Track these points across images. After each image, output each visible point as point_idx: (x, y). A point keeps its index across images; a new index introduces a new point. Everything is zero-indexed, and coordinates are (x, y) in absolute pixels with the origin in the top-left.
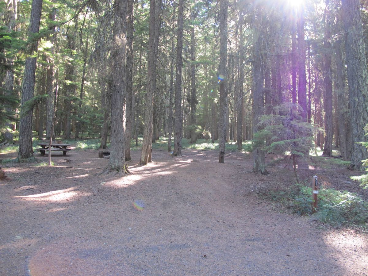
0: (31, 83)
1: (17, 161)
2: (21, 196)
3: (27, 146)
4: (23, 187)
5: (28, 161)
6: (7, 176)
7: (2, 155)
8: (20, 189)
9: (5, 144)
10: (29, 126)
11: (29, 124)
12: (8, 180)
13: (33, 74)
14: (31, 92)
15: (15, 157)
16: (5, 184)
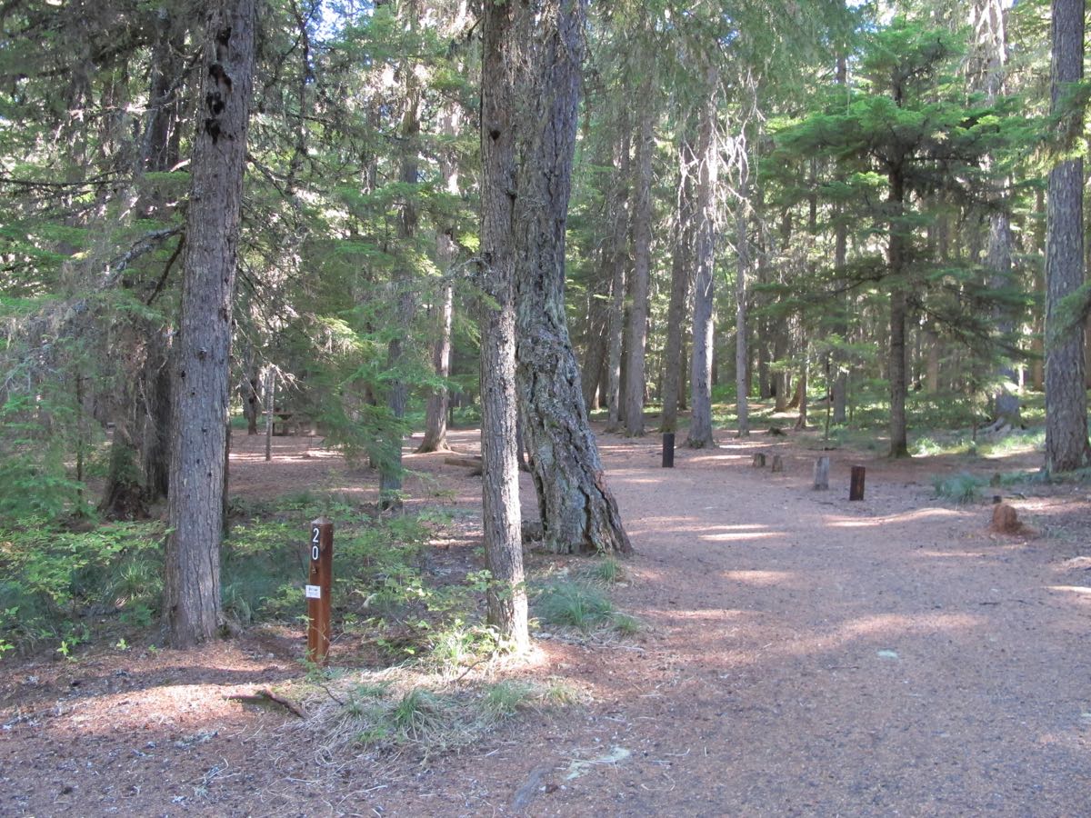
0: (1072, 237)
1: (1042, 480)
2: (1076, 589)
3: (1072, 433)
4: (1075, 560)
5: (1076, 479)
6: (1024, 522)
7: (995, 460)
8: (1066, 564)
9: (997, 429)
10: (1073, 372)
11: (1075, 364)
12: (1026, 534)
13: (1075, 211)
14: (1074, 266)
15: (1034, 466)
16: (1021, 547)
